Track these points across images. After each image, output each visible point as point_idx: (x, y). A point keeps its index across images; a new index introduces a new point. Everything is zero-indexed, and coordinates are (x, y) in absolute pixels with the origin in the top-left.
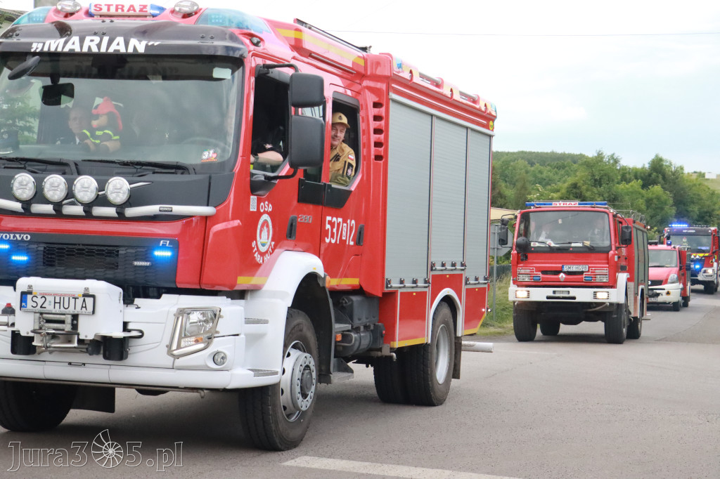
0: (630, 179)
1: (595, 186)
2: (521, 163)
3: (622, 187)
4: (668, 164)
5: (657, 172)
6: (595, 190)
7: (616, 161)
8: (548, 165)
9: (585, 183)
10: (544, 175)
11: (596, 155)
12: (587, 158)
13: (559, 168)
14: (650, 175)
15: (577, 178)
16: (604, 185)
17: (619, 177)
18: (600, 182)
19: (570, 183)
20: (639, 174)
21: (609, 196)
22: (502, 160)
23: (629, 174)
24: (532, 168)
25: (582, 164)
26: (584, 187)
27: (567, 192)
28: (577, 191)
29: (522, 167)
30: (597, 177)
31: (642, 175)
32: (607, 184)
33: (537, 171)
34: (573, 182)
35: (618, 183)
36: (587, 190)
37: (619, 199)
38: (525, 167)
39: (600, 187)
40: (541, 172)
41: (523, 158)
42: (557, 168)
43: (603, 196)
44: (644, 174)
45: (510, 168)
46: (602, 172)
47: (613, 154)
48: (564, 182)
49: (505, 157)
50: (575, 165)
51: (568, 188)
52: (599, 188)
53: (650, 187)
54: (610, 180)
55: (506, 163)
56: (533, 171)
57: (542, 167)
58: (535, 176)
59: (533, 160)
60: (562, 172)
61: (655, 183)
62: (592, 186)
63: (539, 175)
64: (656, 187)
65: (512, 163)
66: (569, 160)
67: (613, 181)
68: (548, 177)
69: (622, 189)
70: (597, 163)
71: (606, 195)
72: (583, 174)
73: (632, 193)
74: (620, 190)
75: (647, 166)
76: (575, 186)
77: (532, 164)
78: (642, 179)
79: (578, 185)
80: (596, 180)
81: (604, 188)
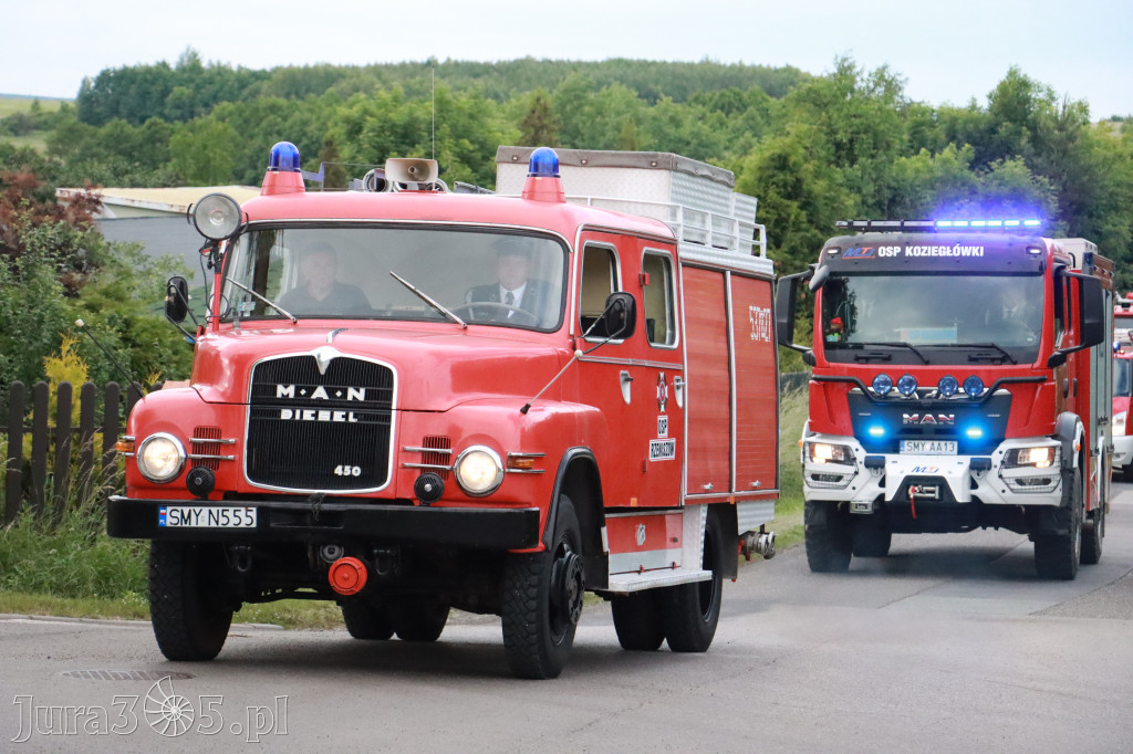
0: (935, 141)
1: (838, 165)
2: (619, 94)
3: (915, 165)
4: (1041, 96)
5: (1013, 121)
6: (838, 175)
7: (892, 87)
8: (696, 100)
9: (810, 155)
10: (685, 131)
11: (836, 71)
12: (807, 78)
13: (726, 108)
14: (993, 130)
15: (788, 140)
16: (862, 160)
17: (906, 137)
18: (851, 149)
19: (767, 154)
20: (959, 127)
21: (878, 191)
22: (562, 86)
23: (932, 125)
24: (652, 111)
25: (800, 100)
26: (810, 167)
27: (760, 179)
28: (790, 178)
29: (623, 107)
30: (842, 137)
31: (971, 127)
32: (873, 156)
33: (665, 119)
34: (778, 151)
35: (902, 153)
36: (817, 175)
37: (907, 200)
38: (629, 105)
39: (852, 164)
40: (676, 122)
41: (622, 80)
42: (722, 109)
43: (859, 190)
44: (976, 127)
45: (587, 109)
46: (857, 121)
47: (884, 68)
48: (745, 150)
49: (571, 77)
50: (773, 100)
51: (760, 168)
52: (848, 170)
53: (994, 165)
54: (879, 143)
55: (575, 96)
56: (654, 118)
57: (679, 107)
58: (658, 132)
59: (652, 86)
60: (736, 121)
61: (1007, 150)
62: (830, 163)
63: (671, 131)
64: (1009, 163)
65: (592, 96)
66: (756, 87)
67: (888, 146)
68: (696, 135)
69: (917, 171)
70: (844, 95)
71: (870, 188)
72: (805, 127)
73: (943, 181)
74: (910, 173)
75: (984, 104)
76: (781, 163)
77: (651, 97)
78: (970, 139)
79: (793, 159)
80: (839, 146)
81: (863, 169)
